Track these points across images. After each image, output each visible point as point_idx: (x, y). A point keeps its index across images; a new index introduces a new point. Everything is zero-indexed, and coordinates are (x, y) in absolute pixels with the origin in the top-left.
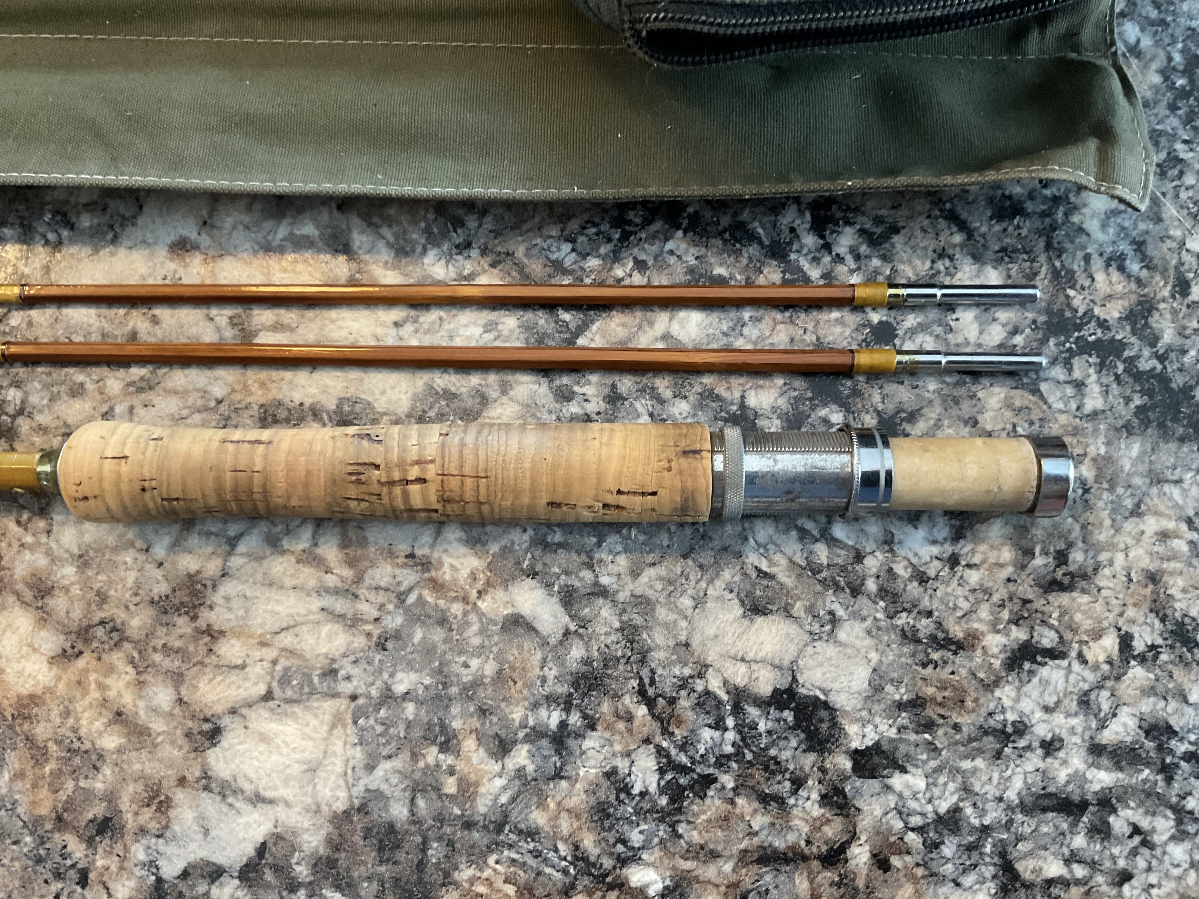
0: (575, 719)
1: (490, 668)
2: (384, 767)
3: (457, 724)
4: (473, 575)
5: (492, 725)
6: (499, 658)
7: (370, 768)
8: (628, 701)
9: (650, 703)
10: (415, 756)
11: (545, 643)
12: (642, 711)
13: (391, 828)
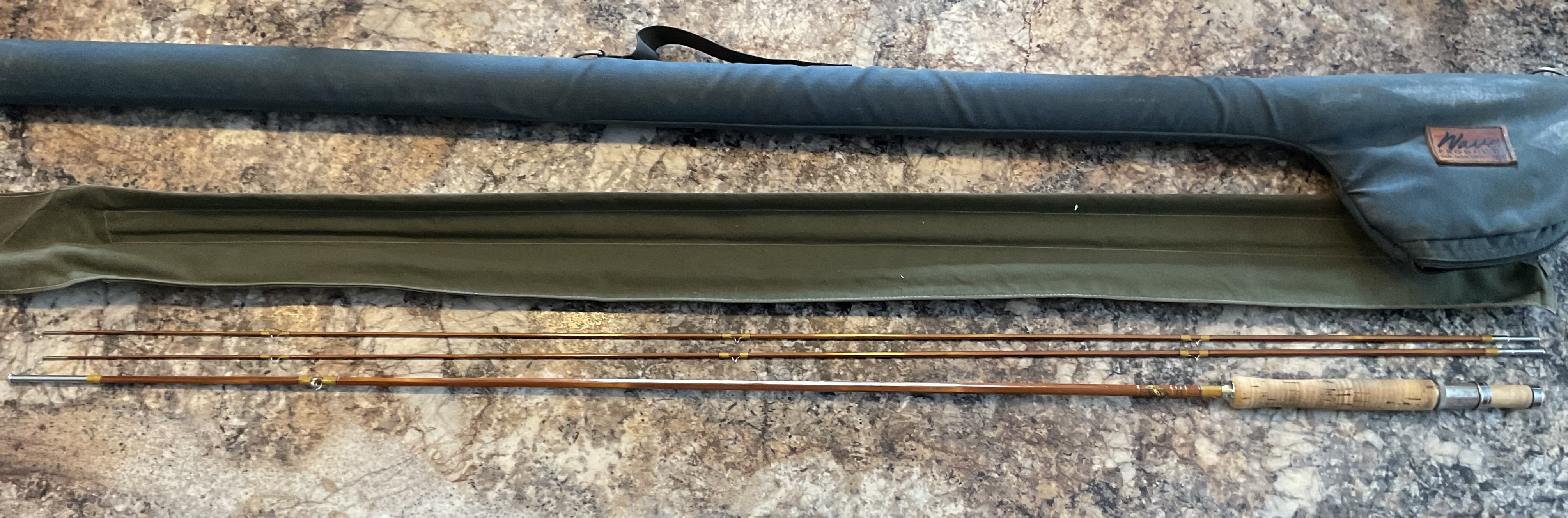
0: (1390, 474)
1: (1361, 458)
2: (1331, 489)
3: (1352, 475)
4: (1351, 429)
5: (1364, 475)
6: (1363, 454)
7: (1327, 488)
8: (1407, 468)
9: (1414, 469)
10: (1341, 485)
11: (1377, 450)
12: (1411, 471)
13: (1336, 506)
